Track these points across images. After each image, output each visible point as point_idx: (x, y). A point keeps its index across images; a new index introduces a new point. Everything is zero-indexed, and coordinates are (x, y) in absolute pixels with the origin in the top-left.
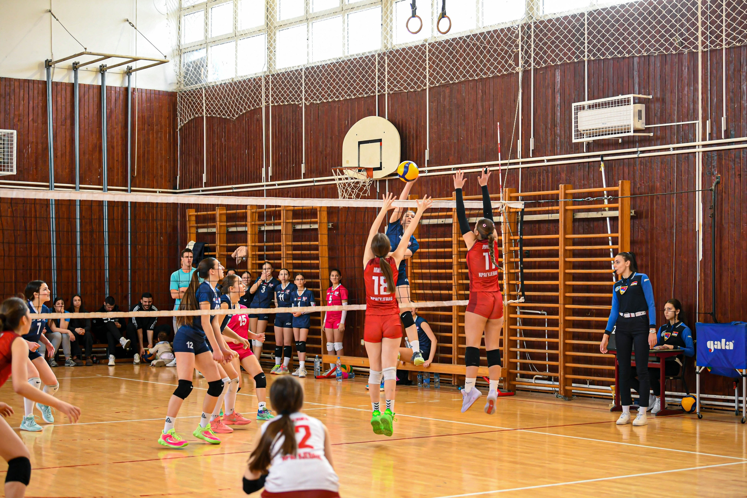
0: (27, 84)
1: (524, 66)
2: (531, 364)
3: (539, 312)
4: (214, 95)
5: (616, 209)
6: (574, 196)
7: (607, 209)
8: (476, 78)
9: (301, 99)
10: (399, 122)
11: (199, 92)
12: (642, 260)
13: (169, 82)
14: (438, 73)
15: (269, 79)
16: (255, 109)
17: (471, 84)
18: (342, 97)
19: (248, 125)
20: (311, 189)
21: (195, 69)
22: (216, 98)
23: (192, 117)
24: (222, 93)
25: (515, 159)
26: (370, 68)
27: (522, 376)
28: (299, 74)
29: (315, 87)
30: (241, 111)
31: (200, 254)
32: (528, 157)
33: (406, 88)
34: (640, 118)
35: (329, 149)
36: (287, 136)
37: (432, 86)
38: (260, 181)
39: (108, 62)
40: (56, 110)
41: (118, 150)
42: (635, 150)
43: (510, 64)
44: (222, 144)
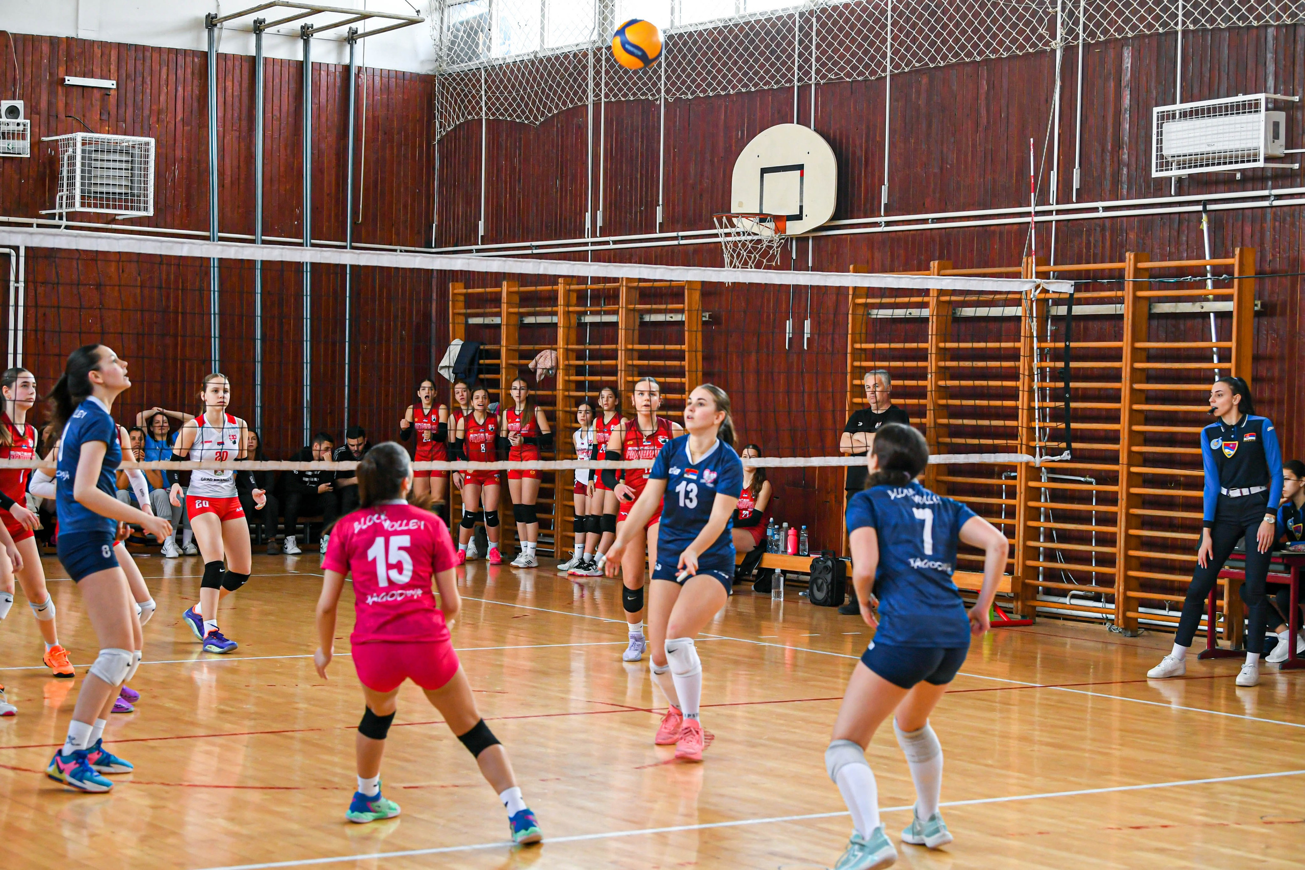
0: (174, 56)
1: (1066, 39)
2: (1064, 570)
3: (1082, 479)
4: (501, 81)
5: (1228, 298)
6: (1152, 273)
7: (1211, 297)
8: (978, 59)
9: (659, 91)
10: (835, 136)
11: (474, 75)
12: (1272, 390)
13: (422, 56)
14: (908, 49)
15: (601, 54)
16: (576, 108)
17: (968, 69)
18: (733, 88)
19: (562, 137)
20: (673, 252)
21: (469, 36)
22: (506, 87)
23: (462, 120)
24: (516, 78)
25: (1044, 205)
26: (784, 38)
27: (1048, 592)
29: (684, 70)
30: (550, 110)
31: (472, 361)
32: (1070, 202)
33: (849, 75)
34: (1276, 136)
35: (706, 182)
36: (631, 157)
37: (896, 71)
38: (581, 236)
39: (316, 21)
40: (224, 104)
41: (330, 176)
42: (1265, 193)
43: (1041, 35)
44: (515, 168)
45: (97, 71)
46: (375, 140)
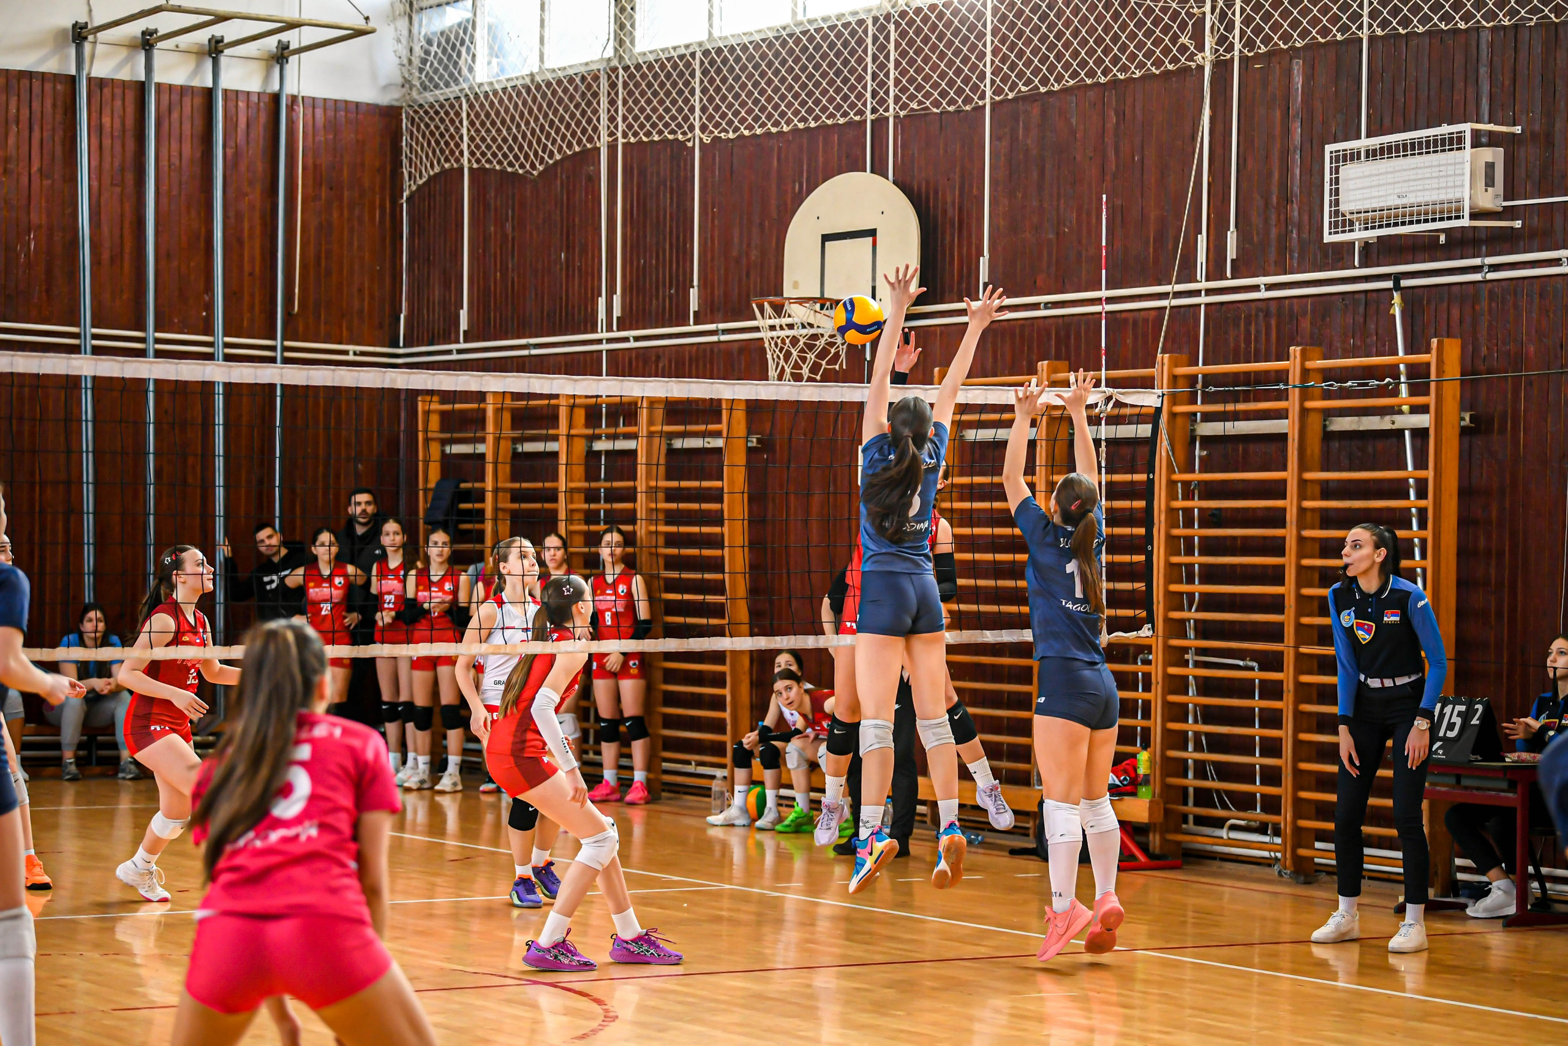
0: (27, 82)
2: (1218, 791)
3: (1241, 663)
4: (488, 115)
5: (1422, 409)
6: (1327, 375)
7: (1405, 408)
8: (1103, 80)
9: (692, 128)
10: (919, 189)
11: (452, 106)
12: (1489, 537)
13: (383, 82)
14: (1012, 67)
15: (617, 77)
16: (585, 152)
17: (1091, 94)
18: (788, 123)
19: (568, 192)
20: (712, 351)
21: (444, 51)
22: (493, 123)
23: (437, 169)
24: (507, 110)
25: (1190, 282)
26: (852, 52)
27: (1200, 821)
28: (688, 65)
29: (724, 98)
30: (551, 155)
31: (451, 502)
32: (1223, 277)
33: (936, 103)
34: (1490, 182)
35: (754, 254)
36: (658, 217)
37: (997, 98)
38: (594, 330)
39: (228, 31)
40: (98, 149)
41: (253, 249)
42: (1477, 261)
43: (1183, 45)
44: (507, 236)
46: (317, 198)
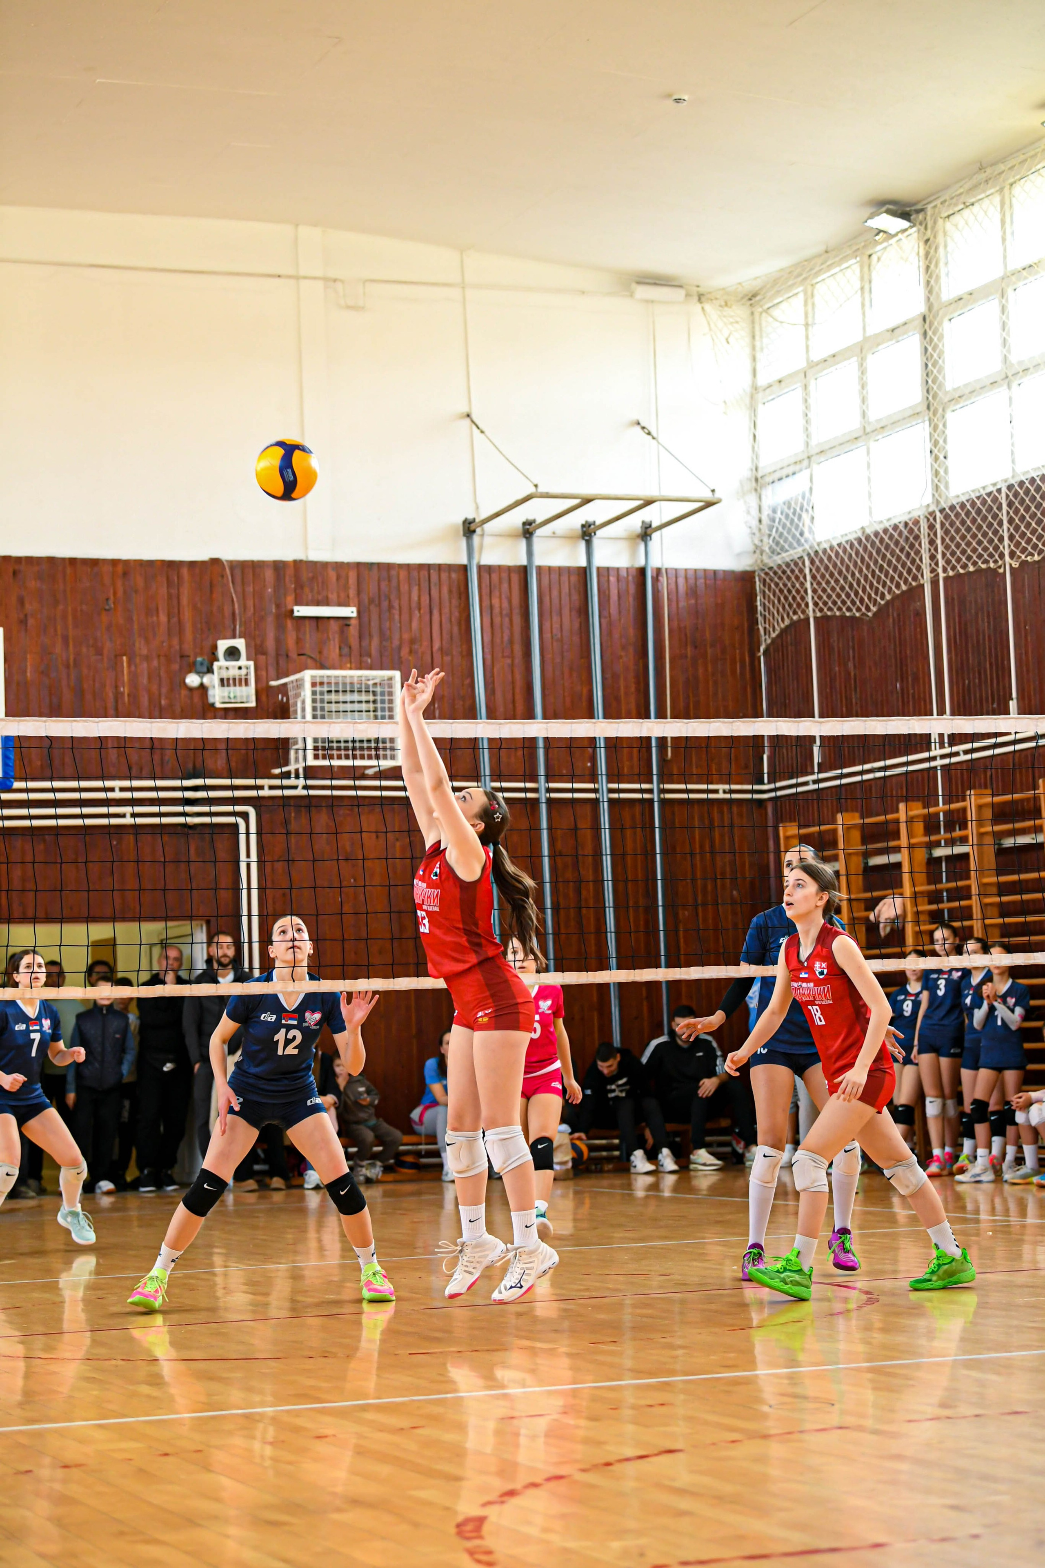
0: (426, 573)
4: (827, 568)
9: (1002, 556)
11: (796, 564)
13: (737, 549)
15: (936, 520)
16: (911, 589)
19: (899, 629)
20: (1033, 756)
21: (787, 516)
22: (832, 575)
23: (787, 622)
24: (842, 562)
28: (995, 500)
29: (1028, 525)
30: (883, 596)
36: (978, 642)
40: (490, 627)
44: (849, 674)
45: (333, 597)
46: (684, 656)
